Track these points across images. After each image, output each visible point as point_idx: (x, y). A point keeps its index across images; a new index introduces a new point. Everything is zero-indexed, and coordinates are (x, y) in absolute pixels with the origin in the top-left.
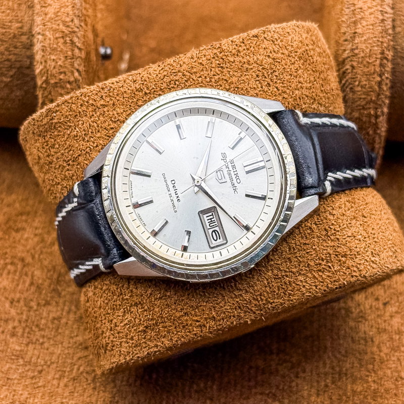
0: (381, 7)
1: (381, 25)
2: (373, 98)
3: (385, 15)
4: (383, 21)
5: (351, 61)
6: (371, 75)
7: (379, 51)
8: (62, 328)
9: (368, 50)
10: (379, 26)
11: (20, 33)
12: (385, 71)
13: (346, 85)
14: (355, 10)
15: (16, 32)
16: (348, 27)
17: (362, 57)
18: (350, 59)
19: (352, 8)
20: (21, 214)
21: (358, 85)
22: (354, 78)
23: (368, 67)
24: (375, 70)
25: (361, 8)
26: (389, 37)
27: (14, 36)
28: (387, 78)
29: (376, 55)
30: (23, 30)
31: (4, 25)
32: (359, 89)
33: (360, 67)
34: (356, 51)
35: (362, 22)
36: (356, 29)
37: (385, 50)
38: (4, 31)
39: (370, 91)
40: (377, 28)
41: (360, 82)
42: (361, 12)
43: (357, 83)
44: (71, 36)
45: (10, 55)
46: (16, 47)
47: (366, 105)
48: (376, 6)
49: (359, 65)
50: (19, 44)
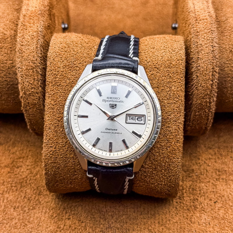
0: (212, 43)
1: (212, 53)
2: (209, 93)
3: (214, 47)
4: (213, 51)
5: (196, 73)
6: (207, 80)
7: (212, 67)
8: (41, 223)
9: (205, 67)
10: (211, 54)
11: (11, 66)
12: (215, 78)
13: (194, 86)
14: (198, 45)
15: (10, 66)
16: (194, 54)
17: (202, 71)
18: (196, 72)
19: (196, 44)
20: (20, 158)
21: (200, 86)
22: (198, 82)
23: (205, 76)
24: (209, 78)
25: (201, 44)
26: (217, 60)
27: (9, 68)
28: (216, 82)
29: (210, 69)
30: (13, 65)
31: (3, 62)
32: (201, 88)
33: (201, 76)
34: (199, 68)
35: (202, 51)
36: (199, 56)
37: (215, 67)
38: (3, 65)
39: (207, 89)
40: (210, 55)
41: (201, 84)
42: (201, 46)
43: (200, 85)
44: (36, 68)
45: (7, 78)
46: (10, 74)
47: (204, 96)
48: (209, 43)
49: (201, 75)
50: (11, 72)
